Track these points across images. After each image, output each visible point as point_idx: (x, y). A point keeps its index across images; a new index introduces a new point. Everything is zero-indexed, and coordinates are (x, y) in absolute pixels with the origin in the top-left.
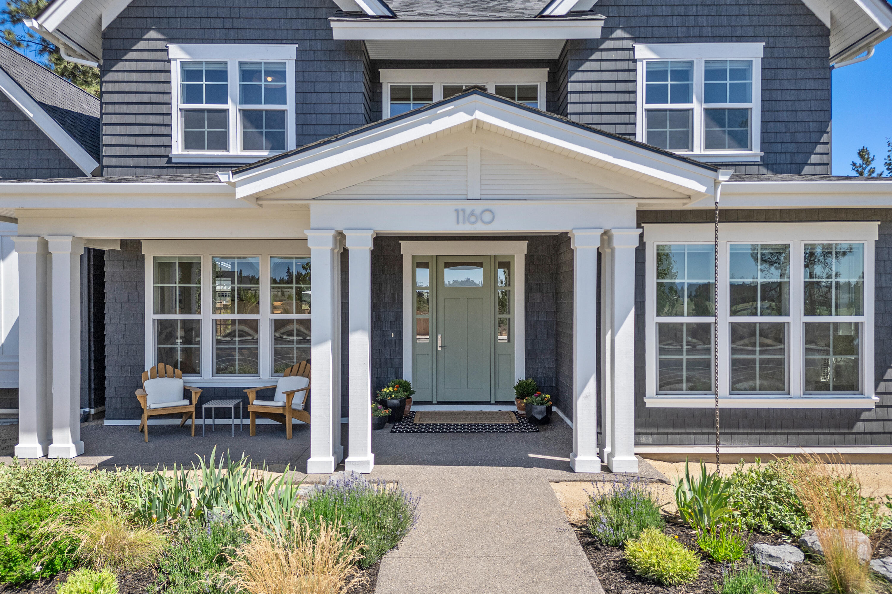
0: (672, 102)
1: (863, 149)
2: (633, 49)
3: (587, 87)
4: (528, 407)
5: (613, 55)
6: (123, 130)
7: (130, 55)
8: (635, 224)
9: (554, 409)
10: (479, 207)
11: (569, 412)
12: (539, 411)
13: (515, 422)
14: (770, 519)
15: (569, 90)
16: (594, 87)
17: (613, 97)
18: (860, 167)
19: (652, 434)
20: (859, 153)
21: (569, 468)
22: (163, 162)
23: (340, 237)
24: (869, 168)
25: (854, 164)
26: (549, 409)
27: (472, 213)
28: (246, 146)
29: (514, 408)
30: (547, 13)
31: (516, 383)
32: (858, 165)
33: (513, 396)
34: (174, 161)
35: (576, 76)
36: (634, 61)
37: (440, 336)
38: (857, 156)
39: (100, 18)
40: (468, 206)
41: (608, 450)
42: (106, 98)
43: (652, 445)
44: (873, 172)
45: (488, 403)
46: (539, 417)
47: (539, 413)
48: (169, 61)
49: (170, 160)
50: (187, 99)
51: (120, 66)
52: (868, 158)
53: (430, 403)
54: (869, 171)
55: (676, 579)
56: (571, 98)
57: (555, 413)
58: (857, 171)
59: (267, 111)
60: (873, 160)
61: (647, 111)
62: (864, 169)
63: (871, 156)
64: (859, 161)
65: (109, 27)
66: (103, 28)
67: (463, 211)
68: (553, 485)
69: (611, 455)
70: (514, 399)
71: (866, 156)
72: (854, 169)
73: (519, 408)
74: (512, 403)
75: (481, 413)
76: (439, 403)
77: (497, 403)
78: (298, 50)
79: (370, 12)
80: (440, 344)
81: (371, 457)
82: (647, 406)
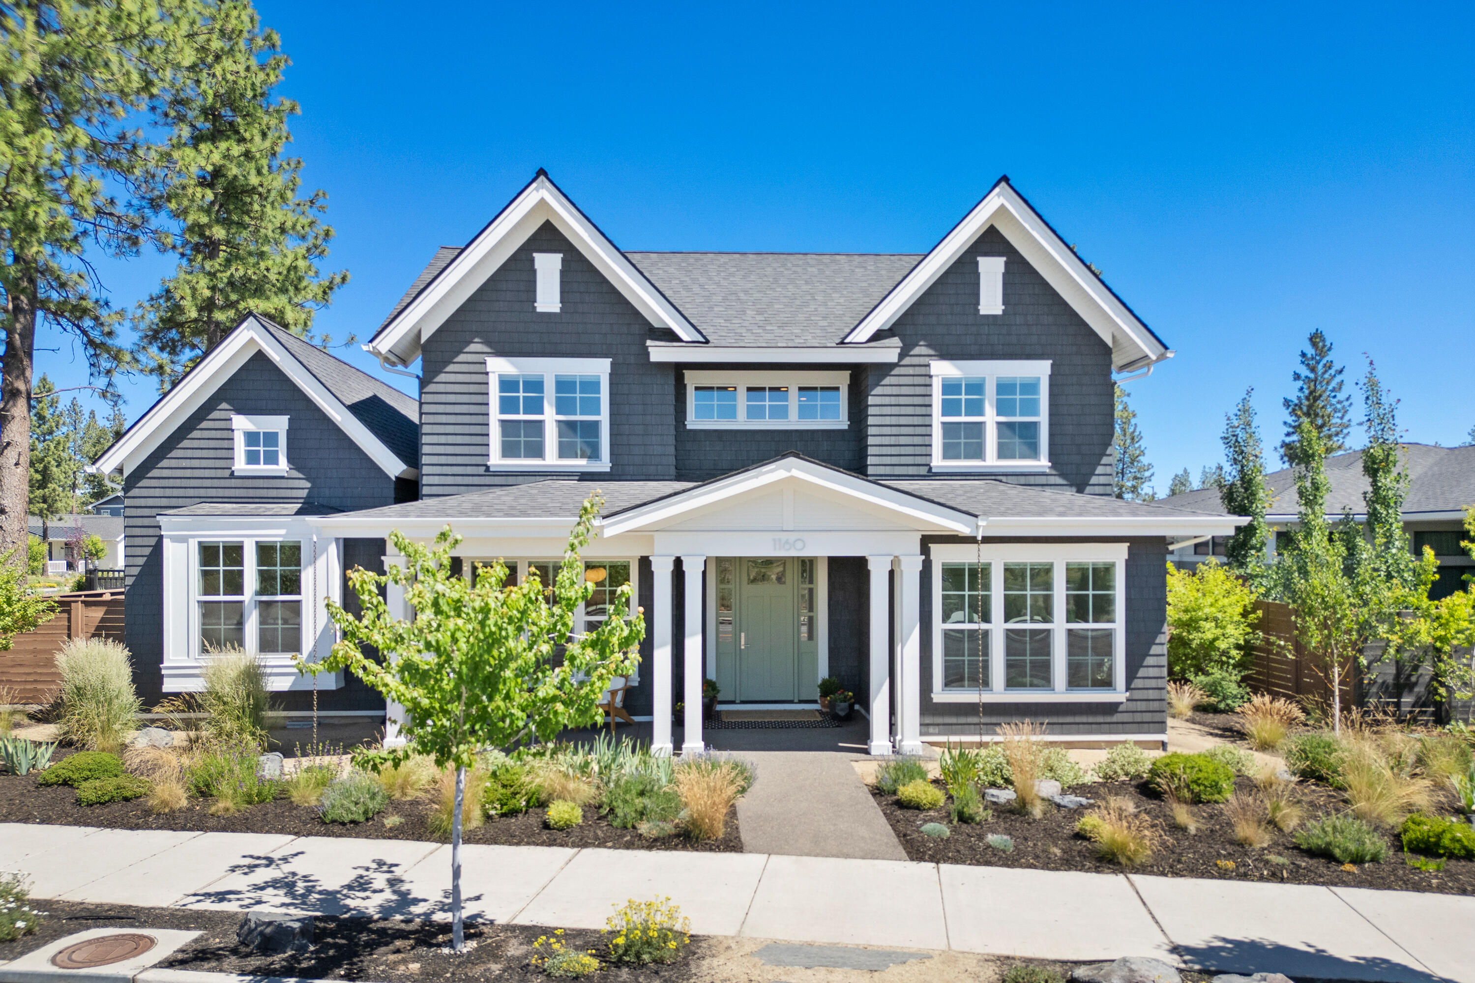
0: (966, 415)
1: (1316, 333)
2: (928, 365)
3: (887, 400)
4: (832, 705)
5: (911, 371)
6: (443, 439)
7: (450, 368)
8: (919, 552)
9: (857, 707)
10: (792, 537)
11: (866, 705)
12: (842, 709)
13: (819, 719)
14: (1003, 778)
15: (870, 403)
16: (893, 400)
17: (910, 410)
18: (1313, 358)
19: (938, 725)
20: (1311, 339)
21: (867, 752)
22: (482, 470)
23: (678, 562)
24: (1324, 361)
25: (1303, 355)
26: (851, 706)
27: (787, 542)
28: (562, 454)
29: (817, 707)
30: (847, 341)
31: (820, 682)
32: (1309, 356)
33: (817, 695)
34: (491, 469)
35: (878, 390)
36: (931, 377)
37: (743, 635)
38: (1308, 342)
39: (420, 332)
40: (784, 536)
41: (898, 738)
42: (426, 408)
43: (939, 734)
44: (1330, 368)
45: (791, 702)
46: (842, 714)
47: (842, 710)
48: (487, 373)
49: (487, 468)
50: (503, 411)
51: (442, 377)
52: (1324, 346)
53: (733, 702)
54: (1325, 365)
55: (928, 806)
56: (871, 410)
57: (858, 711)
58: (1308, 365)
59: (581, 422)
60: (1330, 349)
61: (943, 423)
62: (1318, 362)
63: (1328, 344)
64: (1310, 351)
65: (429, 340)
66: (423, 341)
67: (780, 540)
68: (854, 764)
69: (901, 741)
70: (818, 698)
71: (1321, 344)
72: (1303, 363)
73: (823, 706)
74: (815, 702)
75: (785, 711)
76: (743, 702)
77: (800, 702)
78: (612, 364)
79: (685, 337)
80: (743, 642)
81: (702, 744)
82: (935, 701)
